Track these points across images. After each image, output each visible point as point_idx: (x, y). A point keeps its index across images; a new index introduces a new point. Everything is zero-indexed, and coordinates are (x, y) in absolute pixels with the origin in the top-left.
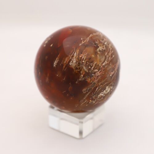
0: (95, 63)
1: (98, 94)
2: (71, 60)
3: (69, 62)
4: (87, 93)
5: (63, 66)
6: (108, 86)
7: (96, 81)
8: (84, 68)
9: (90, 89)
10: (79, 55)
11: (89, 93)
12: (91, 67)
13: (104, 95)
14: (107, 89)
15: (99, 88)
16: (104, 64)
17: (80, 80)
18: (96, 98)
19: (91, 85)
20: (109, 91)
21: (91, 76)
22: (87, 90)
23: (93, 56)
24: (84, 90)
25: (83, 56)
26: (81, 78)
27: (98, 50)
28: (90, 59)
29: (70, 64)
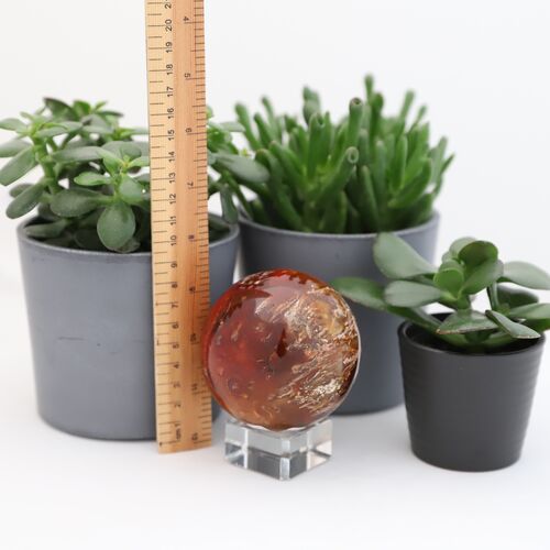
1: (315, 386)
2: (288, 309)
3: (285, 311)
4: (300, 374)
5: (272, 316)
7: (320, 359)
8: (307, 328)
9: (305, 370)
10: (303, 306)
11: (301, 376)
14: (331, 385)
15: (320, 375)
16: (340, 337)
17: (295, 345)
19: (309, 363)
21: (315, 347)
22: (300, 369)
23: (326, 316)
24: (295, 369)
25: (310, 310)
26: (298, 344)
27: (335, 311)
28: (320, 318)
29: (286, 315)
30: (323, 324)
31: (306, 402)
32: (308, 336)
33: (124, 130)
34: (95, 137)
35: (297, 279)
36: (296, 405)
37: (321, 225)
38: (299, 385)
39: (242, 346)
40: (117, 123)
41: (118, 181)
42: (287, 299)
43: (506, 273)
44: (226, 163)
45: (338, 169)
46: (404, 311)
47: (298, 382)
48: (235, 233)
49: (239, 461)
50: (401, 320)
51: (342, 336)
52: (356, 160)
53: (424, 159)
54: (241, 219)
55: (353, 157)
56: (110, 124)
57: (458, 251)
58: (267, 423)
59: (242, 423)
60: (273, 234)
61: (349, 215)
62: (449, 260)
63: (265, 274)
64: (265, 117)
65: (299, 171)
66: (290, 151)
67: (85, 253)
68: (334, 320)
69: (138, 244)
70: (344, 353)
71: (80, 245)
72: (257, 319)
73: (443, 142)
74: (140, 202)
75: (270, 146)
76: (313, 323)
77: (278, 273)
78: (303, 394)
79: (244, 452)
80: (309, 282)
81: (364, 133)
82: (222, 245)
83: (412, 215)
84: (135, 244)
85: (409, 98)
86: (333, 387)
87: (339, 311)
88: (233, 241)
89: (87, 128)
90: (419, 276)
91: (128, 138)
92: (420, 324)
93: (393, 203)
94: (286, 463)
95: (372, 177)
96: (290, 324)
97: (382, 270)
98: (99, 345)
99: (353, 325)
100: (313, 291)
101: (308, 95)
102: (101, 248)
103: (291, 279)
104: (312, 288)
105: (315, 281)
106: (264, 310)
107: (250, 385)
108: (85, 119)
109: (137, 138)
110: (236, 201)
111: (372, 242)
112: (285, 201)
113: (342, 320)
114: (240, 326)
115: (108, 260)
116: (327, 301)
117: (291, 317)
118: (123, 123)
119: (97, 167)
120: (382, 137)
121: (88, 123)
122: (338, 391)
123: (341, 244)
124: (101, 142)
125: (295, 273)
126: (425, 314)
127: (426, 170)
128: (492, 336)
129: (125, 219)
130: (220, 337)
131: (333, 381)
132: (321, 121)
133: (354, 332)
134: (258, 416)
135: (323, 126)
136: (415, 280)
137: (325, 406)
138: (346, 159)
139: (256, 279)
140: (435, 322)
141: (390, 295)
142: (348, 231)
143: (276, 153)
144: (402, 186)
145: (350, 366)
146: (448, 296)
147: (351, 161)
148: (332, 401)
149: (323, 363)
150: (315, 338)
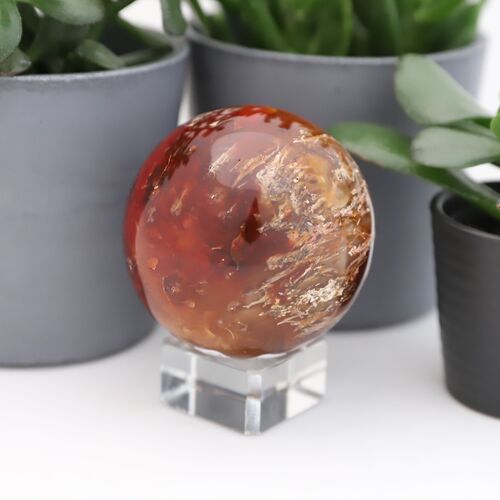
0: (323, 199)
1: (304, 290)
2: (262, 167)
3: (257, 170)
4: (278, 271)
5: (237, 176)
6: (334, 278)
7: (311, 246)
8: (293, 197)
9: (289, 263)
10: (286, 162)
11: (282, 274)
12: (311, 204)
13: (315, 305)
14: (328, 288)
15: (311, 273)
16: (344, 212)
17: (273, 225)
18: (294, 299)
19: (294, 254)
20: (330, 297)
21: (304, 228)
22: (280, 262)
23: (322, 179)
24: (273, 261)
25: (297, 169)
26: (277, 222)
27: (337, 172)
28: (314, 182)
29: (259, 176)
30: (318, 192)
31: (288, 315)
32: (293, 210)
35: (277, 121)
36: (273, 319)
38: (277, 288)
39: (187, 224)
42: (261, 151)
46: (440, 175)
47: (277, 283)
48: (182, 54)
49: (182, 403)
50: (434, 189)
51: (347, 211)
54: (191, 33)
58: (226, 346)
59: (186, 345)
63: (227, 112)
68: (335, 185)
69: (30, 63)
70: (349, 238)
72: (212, 183)
76: (302, 189)
77: (247, 111)
78: (284, 301)
79: (190, 389)
80: (295, 125)
82: (161, 70)
84: (23, 62)
86: (331, 291)
87: (342, 172)
90: (467, 120)
92: (465, 195)
94: (254, 406)
96: (264, 191)
97: (408, 111)
99: (363, 194)
100: (302, 140)
103: (267, 120)
104: (301, 135)
105: (304, 123)
106: (224, 167)
107: (200, 287)
111: (393, 69)
113: (349, 186)
114: (184, 193)
116: (324, 156)
117: (267, 179)
122: (339, 298)
125: (274, 110)
126: (472, 181)
130: (153, 210)
131: (332, 282)
133: (365, 206)
134: (211, 334)
136: (454, 126)
137: (318, 322)
139: (212, 120)
140: (488, 193)
142: (353, 52)
145: (359, 259)
148: (329, 314)
149: (316, 253)
150: (305, 213)
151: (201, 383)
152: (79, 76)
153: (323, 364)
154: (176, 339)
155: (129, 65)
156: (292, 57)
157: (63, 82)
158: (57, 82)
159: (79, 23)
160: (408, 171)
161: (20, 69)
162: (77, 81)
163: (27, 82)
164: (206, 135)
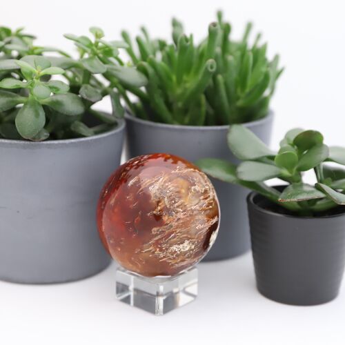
0: (182, 201)
1: (171, 245)
2: (153, 184)
3: (150, 185)
4: (157, 235)
5: (140, 188)
6: (188, 240)
7: (175, 224)
8: (166, 199)
9: (163, 232)
10: (166, 182)
11: (159, 237)
12: (175, 203)
13: (179, 252)
14: (185, 245)
15: (174, 237)
16: (193, 208)
17: (155, 212)
18: (167, 249)
19: (165, 227)
20: (187, 249)
21: (170, 214)
22: (158, 231)
25: (170, 186)
29: (150, 188)
30: (180, 198)
31: (164, 257)
32: (166, 206)
33: (36, 48)
34: (15, 53)
35: (171, 161)
37: (187, 120)
39: (116, 210)
40: (32, 43)
41: (32, 85)
42: (154, 177)
43: (331, 155)
44: (115, 72)
45: (200, 76)
46: (251, 184)
47: (157, 241)
48: (122, 127)
49: (127, 300)
50: (248, 191)
52: (214, 70)
53: (264, 69)
54: (126, 115)
55: (212, 67)
56: (26, 44)
57: (292, 138)
60: (150, 127)
61: (207, 113)
62: (286, 145)
63: (146, 157)
64: (143, 38)
65: (170, 79)
66: (163, 64)
67: (6, 141)
69: (49, 135)
71: (4, 136)
73: (277, 58)
74: (49, 103)
75: (148, 60)
77: (155, 156)
78: (161, 250)
80: (180, 162)
81: (218, 50)
82: (112, 135)
83: (254, 112)
84: (46, 134)
85: (249, 27)
86: (187, 246)
88: (121, 132)
89: (9, 47)
90: (263, 157)
91: (40, 54)
92: (263, 194)
93: (240, 103)
94: (160, 301)
95: (226, 84)
96: (152, 196)
97: (234, 153)
98: (18, 212)
101: (175, 24)
102: (19, 138)
103: (165, 160)
104: (180, 168)
105: (184, 162)
106: (135, 183)
108: (7, 39)
109: (46, 54)
110: (123, 102)
111: (227, 132)
112: (159, 101)
115: (24, 147)
117: (154, 190)
118: (36, 43)
119: (17, 76)
120: (231, 54)
121: (9, 43)
123: (204, 134)
124: (19, 57)
125: (169, 156)
126: (267, 187)
127: (267, 77)
128: (319, 203)
129: (37, 115)
131: (187, 242)
132: (187, 40)
135: (189, 43)
136: (258, 160)
137: (183, 261)
138: (206, 68)
140: (275, 192)
141: (241, 172)
142: (206, 124)
143: (153, 64)
144: (247, 90)
146: (286, 172)
147: (210, 70)
148: (188, 257)
149: (177, 227)
150: (172, 207)
151: (136, 290)
152: (73, 141)
153: (196, 280)
154: (123, 269)
155: (96, 133)
156: (177, 127)
157: (65, 144)
158: (63, 144)
159: (73, 114)
160: (235, 183)
161: (44, 138)
162: (72, 143)
163: (47, 144)
164: (136, 168)
